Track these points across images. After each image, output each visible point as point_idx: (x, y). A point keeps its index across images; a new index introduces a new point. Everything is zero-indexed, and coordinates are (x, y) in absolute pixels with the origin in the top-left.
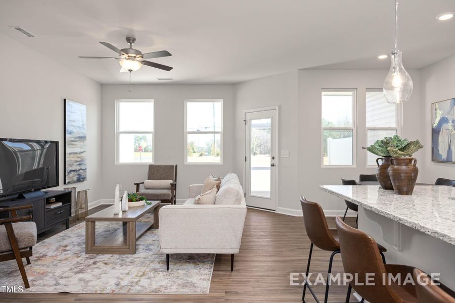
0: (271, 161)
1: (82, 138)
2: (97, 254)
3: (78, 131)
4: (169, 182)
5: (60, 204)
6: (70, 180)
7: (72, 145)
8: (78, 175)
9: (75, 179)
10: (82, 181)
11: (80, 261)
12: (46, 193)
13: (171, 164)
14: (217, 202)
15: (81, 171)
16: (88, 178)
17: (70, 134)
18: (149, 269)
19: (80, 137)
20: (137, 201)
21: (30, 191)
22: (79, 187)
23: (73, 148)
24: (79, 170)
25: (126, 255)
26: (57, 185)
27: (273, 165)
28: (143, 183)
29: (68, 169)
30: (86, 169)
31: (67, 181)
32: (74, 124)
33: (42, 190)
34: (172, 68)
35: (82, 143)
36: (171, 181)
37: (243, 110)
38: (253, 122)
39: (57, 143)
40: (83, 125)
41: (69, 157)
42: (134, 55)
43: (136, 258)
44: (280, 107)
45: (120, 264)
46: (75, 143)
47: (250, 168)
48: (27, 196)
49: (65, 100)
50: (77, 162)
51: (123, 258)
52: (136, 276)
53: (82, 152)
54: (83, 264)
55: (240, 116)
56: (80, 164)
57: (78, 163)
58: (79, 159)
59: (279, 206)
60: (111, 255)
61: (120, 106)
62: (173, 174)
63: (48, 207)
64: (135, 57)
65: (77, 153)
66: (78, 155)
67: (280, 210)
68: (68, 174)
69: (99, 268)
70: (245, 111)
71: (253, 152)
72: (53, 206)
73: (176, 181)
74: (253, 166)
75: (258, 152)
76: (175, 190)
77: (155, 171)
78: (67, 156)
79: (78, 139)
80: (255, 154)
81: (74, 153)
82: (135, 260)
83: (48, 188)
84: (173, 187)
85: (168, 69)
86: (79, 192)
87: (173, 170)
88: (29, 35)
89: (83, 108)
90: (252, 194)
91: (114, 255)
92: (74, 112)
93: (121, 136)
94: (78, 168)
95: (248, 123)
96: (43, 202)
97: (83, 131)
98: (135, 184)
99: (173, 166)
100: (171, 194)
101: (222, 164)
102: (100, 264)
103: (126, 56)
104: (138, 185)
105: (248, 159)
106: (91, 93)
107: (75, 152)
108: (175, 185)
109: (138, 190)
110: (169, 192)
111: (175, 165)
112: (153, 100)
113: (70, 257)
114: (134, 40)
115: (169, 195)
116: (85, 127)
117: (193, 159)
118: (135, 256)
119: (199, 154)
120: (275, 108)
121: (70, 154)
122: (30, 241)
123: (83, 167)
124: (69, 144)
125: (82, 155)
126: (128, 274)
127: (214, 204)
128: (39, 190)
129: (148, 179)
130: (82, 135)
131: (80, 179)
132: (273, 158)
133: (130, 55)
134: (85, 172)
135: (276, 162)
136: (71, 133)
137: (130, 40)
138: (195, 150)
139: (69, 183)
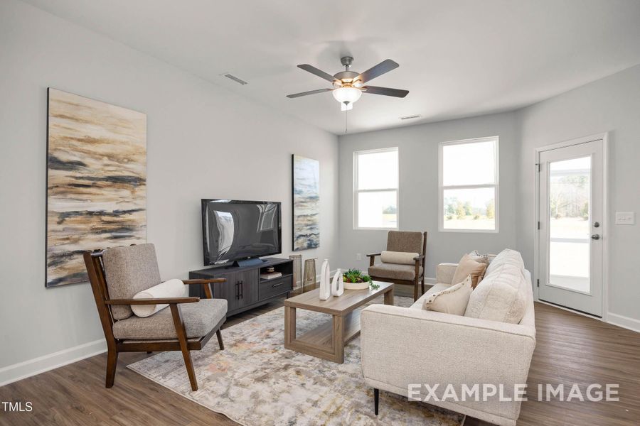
0: (592, 231)
1: (313, 199)
2: (297, 352)
3: (308, 191)
4: (411, 256)
5: (279, 275)
6: (299, 246)
7: (301, 206)
8: (309, 240)
9: (305, 245)
10: (313, 248)
11: (272, 359)
12: (264, 261)
13: (417, 231)
14: (468, 311)
15: (313, 236)
16: (321, 245)
17: (299, 194)
18: (350, 402)
19: (311, 198)
20: (357, 282)
21: (245, 259)
22: (307, 255)
23: (302, 209)
24: (310, 235)
25: (330, 363)
26: (280, 252)
27: (596, 238)
28: (380, 254)
29: (297, 233)
30: (319, 234)
31: (295, 247)
32: (303, 182)
33: (261, 258)
34: (407, 92)
35: (313, 205)
36: (416, 255)
37: (533, 147)
38: (554, 166)
39: (279, 204)
40: (315, 183)
41: (297, 220)
42: (350, 80)
43: (340, 372)
44: (612, 135)
45: (315, 379)
46: (305, 204)
47: (548, 240)
48: (241, 264)
49: (293, 156)
50: (307, 225)
51: (324, 367)
52: (325, 412)
53: (314, 215)
54: (272, 366)
55: (529, 157)
56: (311, 229)
57: (308, 227)
58: (310, 223)
59: (610, 310)
60: (311, 357)
61: (360, 159)
62: (420, 245)
63: (264, 277)
64: (351, 82)
65: (307, 216)
66: (309, 218)
67: (611, 318)
68: (297, 239)
69: (286, 379)
70: (540, 149)
71: (555, 215)
72: (270, 277)
73: (424, 254)
74: (552, 235)
75: (562, 215)
76: (423, 266)
77: (396, 240)
78: (295, 219)
79: (308, 200)
80: (557, 217)
81: (304, 216)
82: (338, 375)
83: (270, 254)
84: (420, 262)
85: (402, 94)
86: (306, 261)
87: (421, 240)
88: (243, 83)
89: (315, 164)
90: (552, 282)
91: (316, 358)
92: (303, 169)
93: (360, 195)
94: (309, 232)
95: (544, 168)
96: (257, 272)
97: (314, 190)
98: (368, 256)
99: (420, 234)
100: (414, 272)
101: (497, 232)
102: (291, 371)
103: (338, 83)
104: (372, 257)
105: (543, 226)
106: (326, 147)
107: (305, 214)
108: (424, 259)
109: (372, 263)
110: (411, 270)
111: (423, 233)
112: (397, 148)
113: (265, 349)
114: (351, 59)
115: (411, 274)
116: (318, 186)
117: (450, 224)
118: (341, 367)
119: (472, 217)
120: (601, 138)
121: (299, 217)
122: (197, 329)
123: (315, 232)
124: (297, 206)
125: (314, 217)
126: (315, 404)
127: (464, 315)
128: (257, 257)
129: (388, 250)
130: (313, 195)
131: (312, 246)
132: (597, 225)
133: (344, 80)
134: (318, 237)
135: (603, 231)
136: (300, 192)
137: (346, 60)
138: (470, 212)
139: (297, 249)
